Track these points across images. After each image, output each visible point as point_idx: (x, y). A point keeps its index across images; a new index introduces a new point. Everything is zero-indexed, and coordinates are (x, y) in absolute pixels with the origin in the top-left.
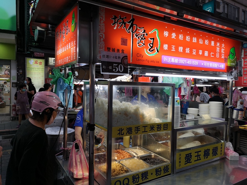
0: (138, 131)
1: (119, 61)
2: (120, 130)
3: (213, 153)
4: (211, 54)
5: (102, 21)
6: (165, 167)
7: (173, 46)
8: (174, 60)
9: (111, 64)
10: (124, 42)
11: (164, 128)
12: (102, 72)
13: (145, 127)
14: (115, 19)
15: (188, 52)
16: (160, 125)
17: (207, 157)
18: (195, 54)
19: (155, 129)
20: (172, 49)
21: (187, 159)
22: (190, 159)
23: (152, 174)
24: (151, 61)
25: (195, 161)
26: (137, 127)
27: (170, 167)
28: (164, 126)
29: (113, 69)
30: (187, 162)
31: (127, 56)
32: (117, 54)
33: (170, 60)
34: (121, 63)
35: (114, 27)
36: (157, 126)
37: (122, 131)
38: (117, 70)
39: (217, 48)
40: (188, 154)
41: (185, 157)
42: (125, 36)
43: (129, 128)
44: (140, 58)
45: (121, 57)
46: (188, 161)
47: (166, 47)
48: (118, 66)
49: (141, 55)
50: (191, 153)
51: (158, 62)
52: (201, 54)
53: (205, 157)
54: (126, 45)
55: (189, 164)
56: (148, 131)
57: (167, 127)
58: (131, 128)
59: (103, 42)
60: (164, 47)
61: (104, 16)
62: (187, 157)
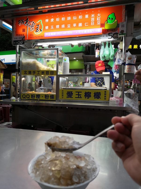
0: (34, 73)
1: (21, 39)
2: (25, 72)
3: (94, 96)
4: (85, 24)
5: (15, 24)
6: (51, 95)
7: (52, 26)
8: (53, 34)
9: (18, 41)
10: (24, 30)
11: (51, 73)
12: (14, 45)
13: (38, 71)
14: (19, 21)
15: (64, 27)
16: (48, 71)
17: (88, 97)
18: (69, 27)
19: (45, 73)
20: (51, 28)
21: (68, 95)
22: (71, 95)
23: (42, 97)
24: (38, 37)
25: (76, 98)
26: (34, 71)
27: (55, 96)
28: (51, 72)
29: (18, 43)
30: (68, 97)
31: (25, 37)
32: (20, 36)
33: (50, 34)
34: (22, 40)
35: (20, 25)
36: (46, 72)
37: (26, 72)
38: (20, 43)
39: (92, 18)
40: (70, 92)
41: (67, 93)
42: (24, 28)
43: (30, 71)
44: (32, 36)
45: (22, 38)
46: (70, 96)
47: (47, 27)
48: (20, 42)
49: (32, 35)
50: (72, 92)
51: (42, 37)
52: (75, 26)
53: (86, 97)
54: (25, 32)
55: (70, 98)
56: (41, 74)
57: (53, 73)
58: (31, 71)
59: (15, 33)
60: (46, 28)
61: (15, 22)
62: (68, 93)
